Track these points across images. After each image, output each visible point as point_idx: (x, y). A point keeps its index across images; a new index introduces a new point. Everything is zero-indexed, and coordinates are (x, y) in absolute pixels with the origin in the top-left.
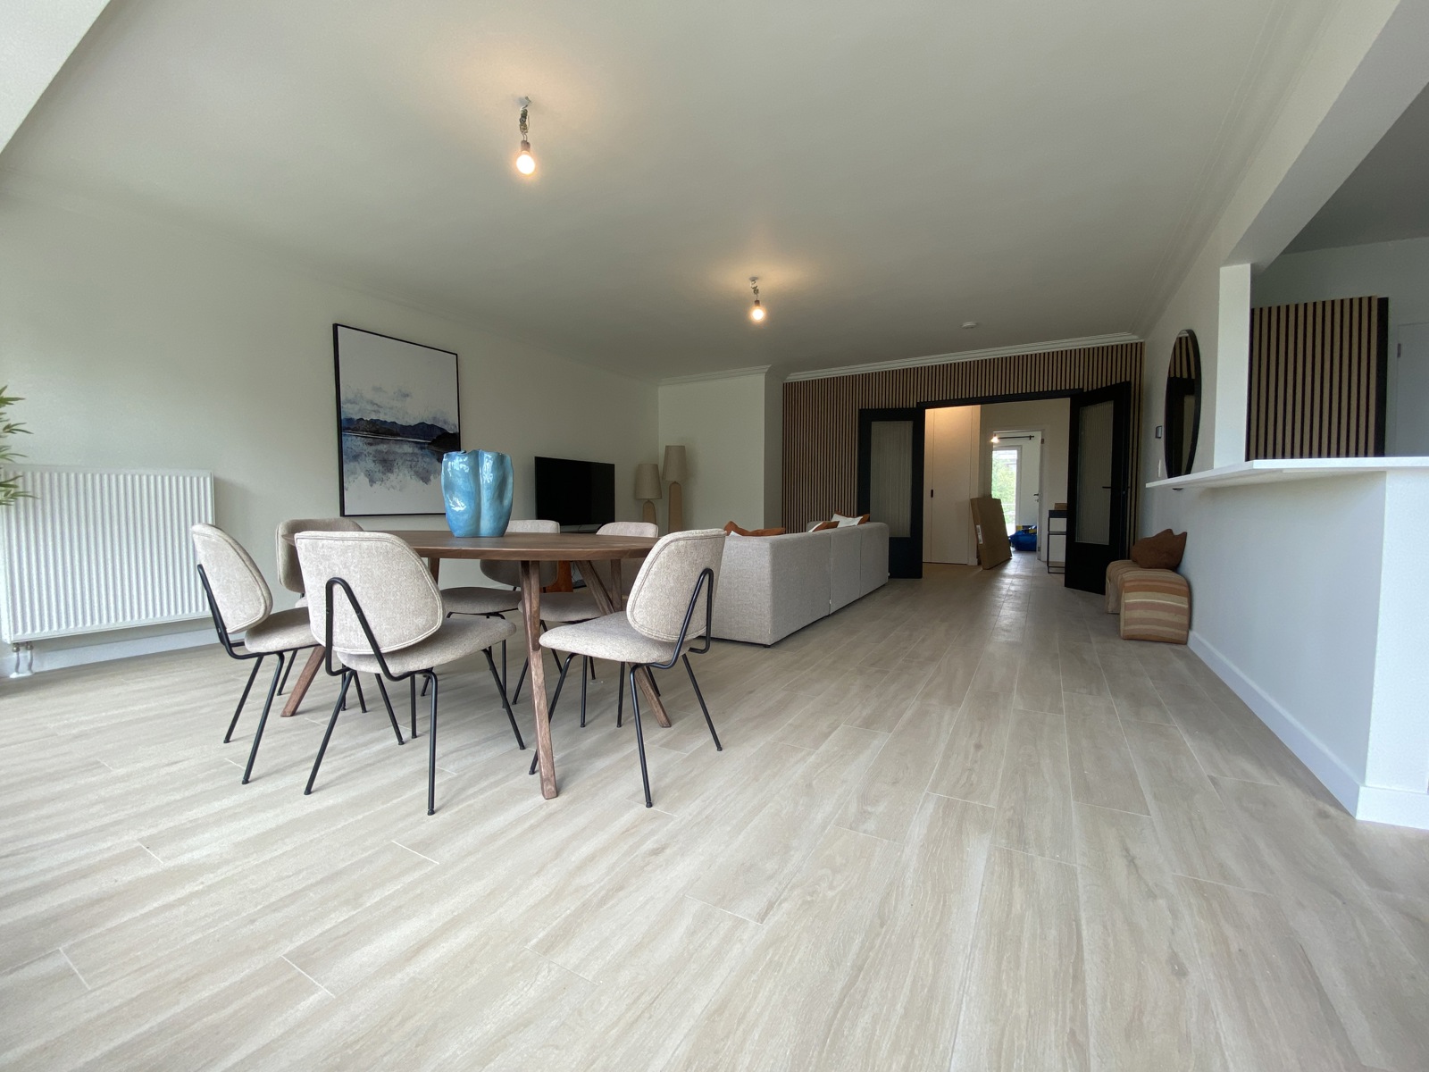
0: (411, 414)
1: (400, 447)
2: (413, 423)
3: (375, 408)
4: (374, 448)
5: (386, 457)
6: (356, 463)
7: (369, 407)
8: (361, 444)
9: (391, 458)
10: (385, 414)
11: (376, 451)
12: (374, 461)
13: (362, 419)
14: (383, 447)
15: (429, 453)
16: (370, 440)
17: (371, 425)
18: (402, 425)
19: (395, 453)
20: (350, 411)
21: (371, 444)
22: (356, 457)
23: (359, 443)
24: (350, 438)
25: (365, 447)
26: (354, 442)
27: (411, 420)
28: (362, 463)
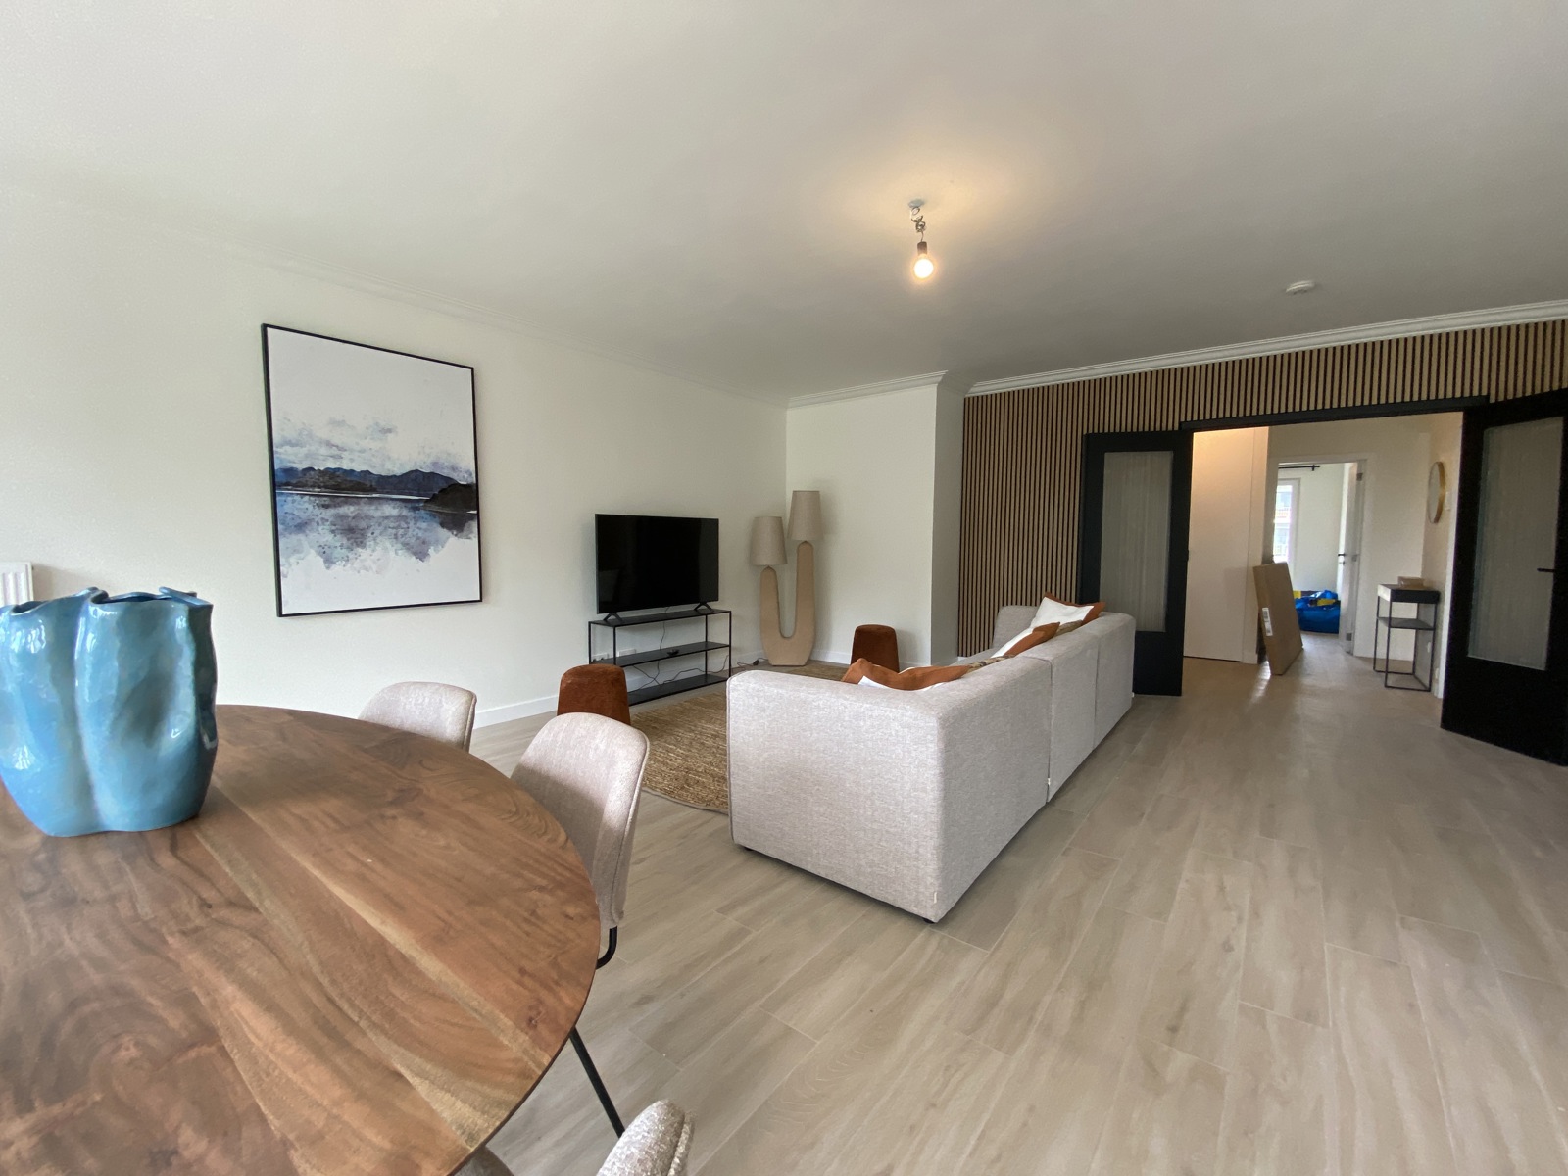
0: (398, 458)
1: (377, 509)
2: (398, 471)
3: (334, 451)
4: (332, 511)
5: (353, 524)
6: (301, 537)
7: (324, 451)
8: (310, 507)
9: (363, 524)
10: (352, 460)
11: (337, 516)
12: (333, 532)
13: (311, 469)
14: (349, 510)
15: (426, 516)
16: (327, 501)
17: (327, 478)
18: (381, 477)
19: (368, 517)
20: (292, 457)
21: (326, 506)
22: (301, 527)
23: (306, 505)
24: (290, 498)
25: (317, 511)
26: (297, 504)
27: (396, 466)
28: (313, 536)
